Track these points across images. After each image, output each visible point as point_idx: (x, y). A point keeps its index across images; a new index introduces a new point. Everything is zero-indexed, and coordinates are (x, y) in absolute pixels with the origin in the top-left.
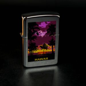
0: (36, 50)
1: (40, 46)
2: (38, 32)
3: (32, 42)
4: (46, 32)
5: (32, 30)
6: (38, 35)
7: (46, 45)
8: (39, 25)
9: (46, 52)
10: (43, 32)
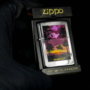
0: (53, 50)
1: (56, 46)
2: (52, 34)
3: (48, 43)
4: (59, 34)
5: (47, 32)
6: (52, 37)
7: (61, 45)
8: (52, 28)
9: (62, 52)
10: (56, 34)
